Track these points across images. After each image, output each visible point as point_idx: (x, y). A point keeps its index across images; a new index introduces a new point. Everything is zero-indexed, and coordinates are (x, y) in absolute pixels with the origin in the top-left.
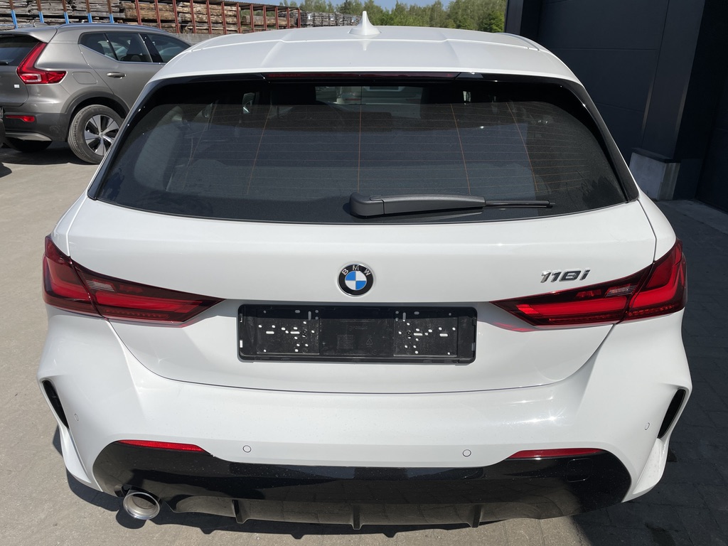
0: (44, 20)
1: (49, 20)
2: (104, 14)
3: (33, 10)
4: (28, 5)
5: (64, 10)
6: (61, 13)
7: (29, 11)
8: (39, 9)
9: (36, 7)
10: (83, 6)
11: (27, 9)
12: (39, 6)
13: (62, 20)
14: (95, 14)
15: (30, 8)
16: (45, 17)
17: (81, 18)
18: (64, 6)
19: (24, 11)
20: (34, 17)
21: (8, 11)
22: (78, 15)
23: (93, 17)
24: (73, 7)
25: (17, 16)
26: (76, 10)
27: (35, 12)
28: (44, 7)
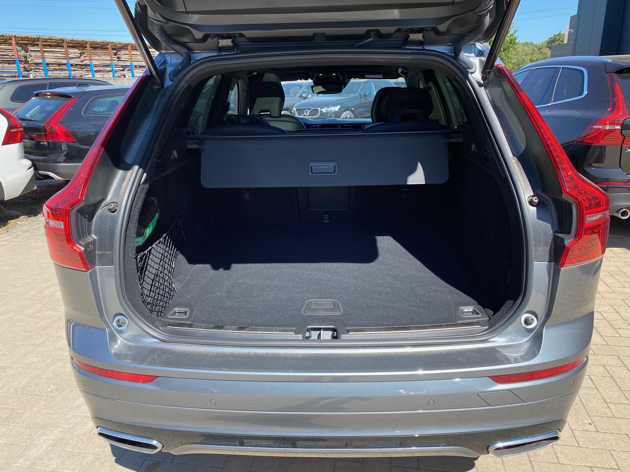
0: (95, 69)
3: (84, 60)
4: (81, 56)
6: (108, 63)
7: (82, 61)
8: (90, 60)
10: (127, 57)
11: (79, 60)
12: (91, 58)
13: (108, 69)
14: (135, 63)
15: (82, 59)
16: (96, 66)
17: (124, 67)
18: (111, 57)
20: (86, 65)
21: (64, 61)
22: (122, 64)
23: (136, 67)
24: (118, 58)
25: (72, 65)
26: (121, 60)
27: (87, 62)
28: (94, 58)
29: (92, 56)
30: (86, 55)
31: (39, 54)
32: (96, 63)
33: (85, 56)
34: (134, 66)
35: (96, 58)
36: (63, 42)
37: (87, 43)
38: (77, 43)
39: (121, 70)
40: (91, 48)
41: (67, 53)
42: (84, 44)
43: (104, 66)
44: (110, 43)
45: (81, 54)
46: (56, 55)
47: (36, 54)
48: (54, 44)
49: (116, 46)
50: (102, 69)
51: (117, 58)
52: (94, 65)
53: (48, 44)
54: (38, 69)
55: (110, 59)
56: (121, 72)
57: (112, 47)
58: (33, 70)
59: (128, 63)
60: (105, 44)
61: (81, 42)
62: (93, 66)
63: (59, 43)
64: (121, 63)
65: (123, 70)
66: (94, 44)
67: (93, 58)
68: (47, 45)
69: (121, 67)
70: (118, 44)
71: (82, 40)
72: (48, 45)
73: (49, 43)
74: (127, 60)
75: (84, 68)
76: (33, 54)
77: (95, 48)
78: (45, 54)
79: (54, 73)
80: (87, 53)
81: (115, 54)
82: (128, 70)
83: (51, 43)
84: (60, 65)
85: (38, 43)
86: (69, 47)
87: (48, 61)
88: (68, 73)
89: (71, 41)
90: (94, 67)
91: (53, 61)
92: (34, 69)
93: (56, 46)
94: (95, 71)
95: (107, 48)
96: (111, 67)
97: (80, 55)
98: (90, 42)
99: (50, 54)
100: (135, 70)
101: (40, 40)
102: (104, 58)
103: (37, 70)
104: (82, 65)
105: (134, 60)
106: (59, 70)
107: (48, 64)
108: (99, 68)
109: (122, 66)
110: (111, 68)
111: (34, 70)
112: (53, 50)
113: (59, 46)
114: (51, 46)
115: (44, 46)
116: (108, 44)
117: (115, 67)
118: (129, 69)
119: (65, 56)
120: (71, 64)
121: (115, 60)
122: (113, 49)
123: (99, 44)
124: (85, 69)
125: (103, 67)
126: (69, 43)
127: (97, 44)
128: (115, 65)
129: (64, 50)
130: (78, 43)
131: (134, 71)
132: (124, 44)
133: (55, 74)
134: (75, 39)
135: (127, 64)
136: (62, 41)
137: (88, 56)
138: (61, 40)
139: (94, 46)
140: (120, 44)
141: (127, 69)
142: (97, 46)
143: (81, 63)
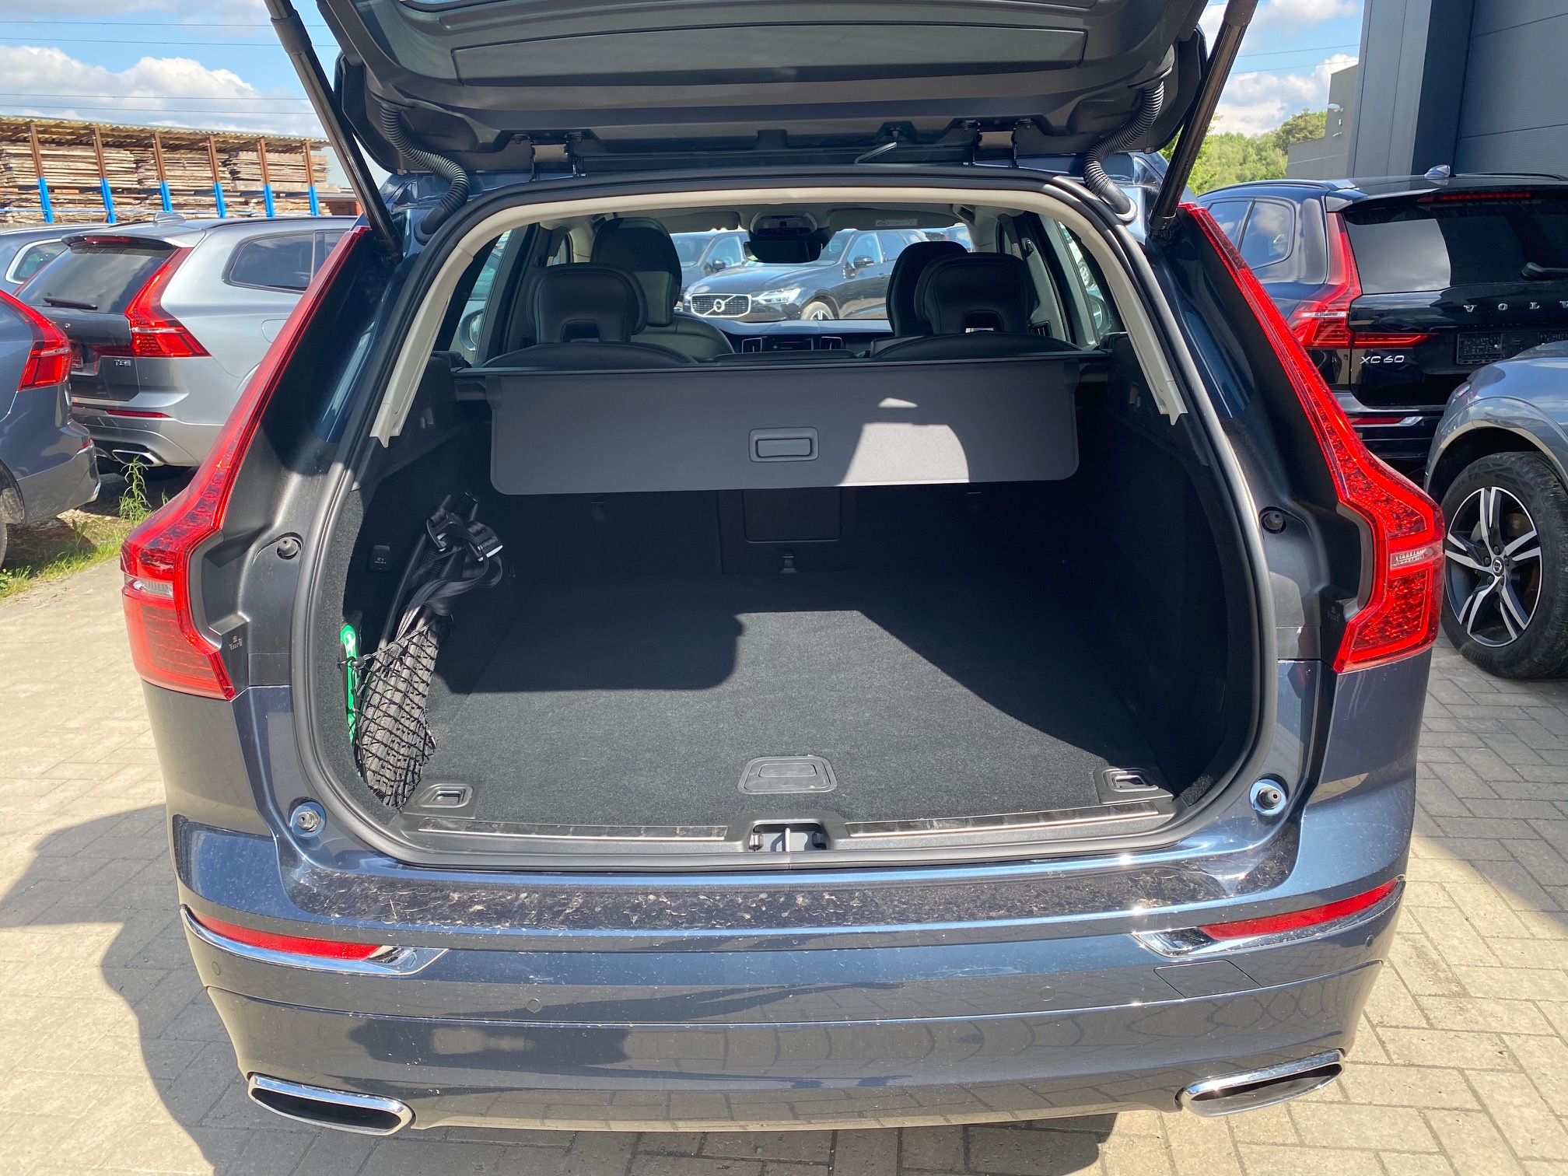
0: (173, 200)
1: (181, 200)
2: (298, 187)
3: (146, 178)
4: (137, 168)
5: (215, 178)
6: (207, 184)
7: (140, 182)
8: (161, 177)
9: (154, 173)
10: (256, 170)
11: (135, 177)
12: (162, 172)
13: (209, 200)
14: (274, 187)
15: (141, 176)
16: (173, 192)
17: (248, 195)
18: (215, 172)
19: (129, 181)
20: (151, 192)
21: (95, 182)
22: (243, 188)
23: (278, 195)
24: (233, 173)
25: (114, 191)
26: (239, 179)
27: (153, 184)
28: (172, 173)
29: (166, 168)
30: (151, 165)
31: (29, 164)
32: (178, 185)
33: (149, 167)
34: (273, 192)
35: (177, 173)
36: (93, 132)
37: (153, 135)
38: (127, 137)
39: (241, 203)
40: (163, 147)
41: (100, 161)
42: (146, 138)
43: (197, 193)
44: (211, 137)
45: (137, 162)
46: (73, 165)
47: (22, 163)
48: (69, 137)
49: (229, 143)
50: (191, 199)
51: (230, 173)
52: (171, 190)
53: (54, 139)
54: (27, 200)
55: (211, 175)
56: (240, 208)
57: (218, 145)
58: (14, 204)
59: (258, 187)
60: (199, 137)
61: (137, 134)
62: (168, 193)
63: (82, 137)
64: (241, 186)
65: (246, 203)
66: (171, 139)
67: (167, 173)
68: (50, 140)
69: (241, 196)
70: (231, 137)
71: (141, 128)
72: (53, 141)
73: (54, 137)
74: (255, 177)
75: (146, 199)
76: (14, 163)
77: (173, 148)
78: (45, 164)
79: (69, 210)
80: (152, 162)
81: (225, 164)
82: (258, 203)
83: (61, 137)
84: (83, 190)
85: (26, 135)
86: (106, 145)
87: (50, 181)
88: (104, 210)
89: (113, 130)
90: (172, 194)
91: (65, 180)
92: (18, 200)
93: (70, 144)
94: (173, 205)
95: (205, 149)
96: (214, 196)
97: (134, 166)
98: (161, 132)
99: (57, 163)
100: (275, 202)
101: (33, 129)
102: (197, 174)
103: (24, 204)
104: (139, 191)
105: (273, 178)
106: (81, 202)
107: (52, 189)
108: (185, 198)
109: (243, 194)
110: (214, 199)
111: (16, 204)
112: (66, 153)
113: (81, 143)
114: (59, 144)
115: (43, 142)
116: (206, 138)
117: (225, 196)
118: (261, 200)
119: (96, 167)
120: (111, 188)
121: (225, 178)
122: (219, 151)
123: (183, 139)
124: (147, 202)
125: (195, 195)
126: (107, 135)
127: (177, 139)
128: (225, 191)
129: (94, 154)
130: (131, 137)
131: (274, 204)
132: (250, 138)
133: (71, 214)
134: (121, 127)
135: (254, 189)
136: (90, 130)
137: (155, 168)
138: (85, 128)
139: (171, 142)
140: (237, 138)
141: (255, 200)
142: (177, 143)
143: (138, 186)
